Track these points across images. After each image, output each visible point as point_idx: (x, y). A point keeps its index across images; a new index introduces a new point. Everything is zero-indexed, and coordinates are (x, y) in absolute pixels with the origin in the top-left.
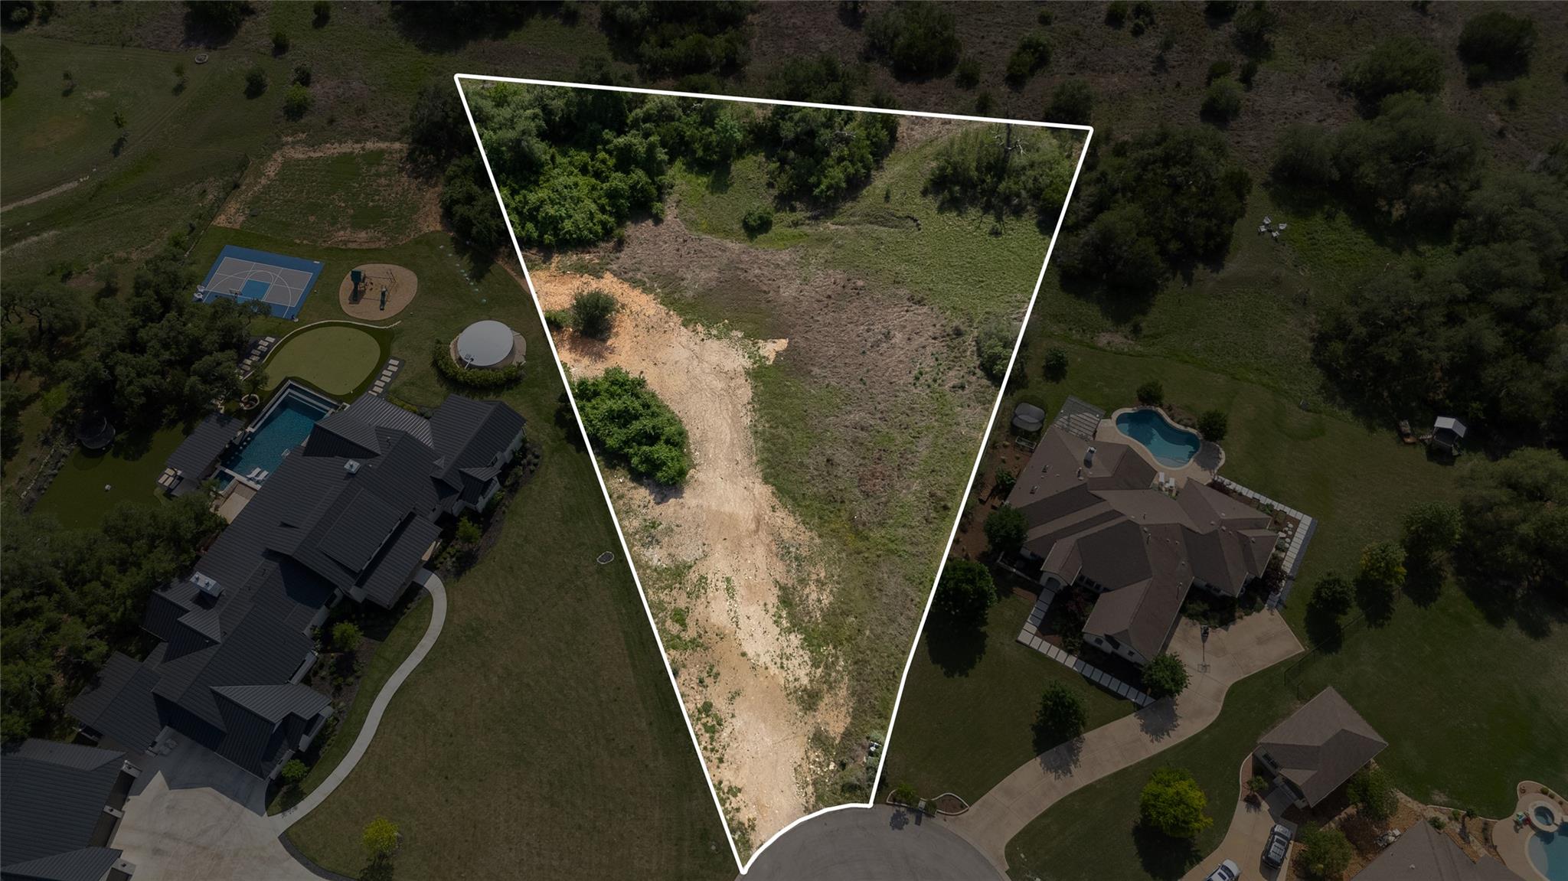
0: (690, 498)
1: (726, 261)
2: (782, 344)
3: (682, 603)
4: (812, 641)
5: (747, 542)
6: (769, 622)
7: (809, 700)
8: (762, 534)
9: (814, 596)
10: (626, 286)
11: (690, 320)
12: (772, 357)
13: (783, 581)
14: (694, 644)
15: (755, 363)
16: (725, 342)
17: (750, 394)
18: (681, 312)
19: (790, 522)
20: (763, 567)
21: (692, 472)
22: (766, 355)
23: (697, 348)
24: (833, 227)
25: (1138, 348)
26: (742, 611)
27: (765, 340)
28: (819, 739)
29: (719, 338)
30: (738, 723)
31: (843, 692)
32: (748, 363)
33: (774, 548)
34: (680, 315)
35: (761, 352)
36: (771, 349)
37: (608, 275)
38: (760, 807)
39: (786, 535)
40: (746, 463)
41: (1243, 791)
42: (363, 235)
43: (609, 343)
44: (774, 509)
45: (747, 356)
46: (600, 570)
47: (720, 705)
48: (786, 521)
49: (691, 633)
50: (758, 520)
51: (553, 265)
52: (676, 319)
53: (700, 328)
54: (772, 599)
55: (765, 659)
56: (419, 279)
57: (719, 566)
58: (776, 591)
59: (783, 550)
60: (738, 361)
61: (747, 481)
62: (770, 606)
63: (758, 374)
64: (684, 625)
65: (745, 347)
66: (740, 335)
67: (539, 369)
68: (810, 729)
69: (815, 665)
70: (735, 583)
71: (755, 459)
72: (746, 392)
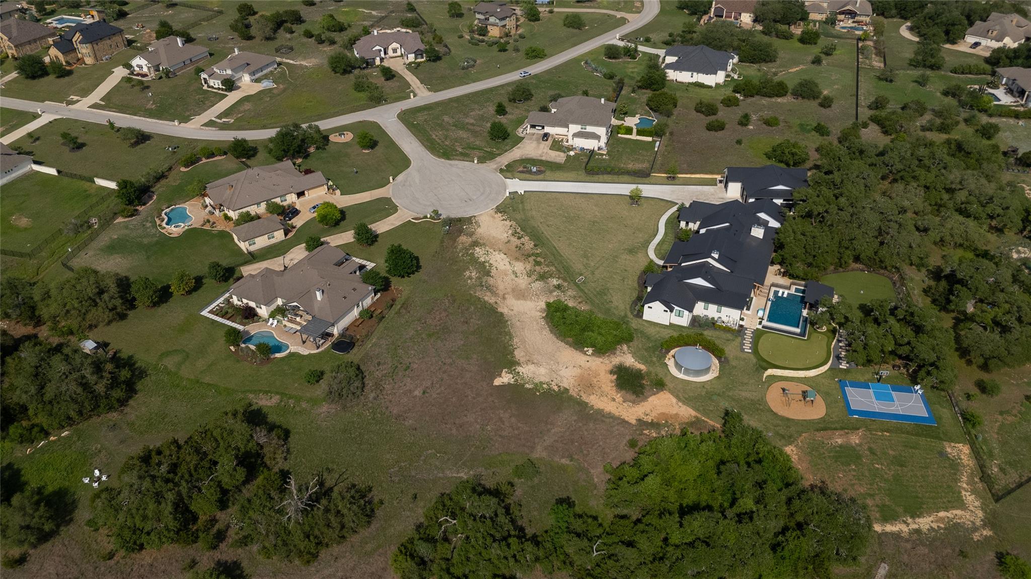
0: (543, 305)
1: (546, 438)
2: (498, 382)
3: (538, 268)
4: (474, 261)
5: (509, 290)
6: (495, 264)
7: (476, 244)
8: (501, 293)
9: (473, 274)
10: (617, 414)
11: (563, 393)
12: (503, 374)
13: (489, 278)
14: (529, 256)
15: (514, 370)
16: (537, 381)
17: (516, 353)
18: (571, 398)
19: (486, 298)
20: (499, 282)
21: (544, 315)
22: (508, 375)
23: (555, 376)
24: (462, 475)
25: (251, 396)
26: (508, 267)
27: (509, 384)
28: (471, 234)
29: (541, 383)
30: (506, 235)
31: (460, 246)
32: (519, 369)
33: (495, 289)
34: (572, 396)
35: (512, 376)
36: (505, 378)
37: (634, 422)
38: (493, 217)
39: (488, 294)
40: (513, 320)
41: (295, 230)
42: (840, 441)
43: (615, 377)
44: (496, 303)
45: (521, 373)
46: (581, 275)
47: (514, 240)
48: (489, 298)
49: (531, 259)
50: (504, 298)
51: (677, 427)
52: (573, 393)
53: (556, 388)
54: (493, 272)
55: (494, 253)
56: (772, 411)
57: (522, 281)
58: (492, 274)
59: (490, 288)
60: (526, 370)
61: (512, 313)
62: (495, 269)
63: (511, 364)
64: (534, 260)
65: (523, 379)
66: (527, 386)
67: (654, 359)
68: (474, 236)
69: (473, 254)
70: (513, 277)
71: (509, 323)
72: (519, 354)
